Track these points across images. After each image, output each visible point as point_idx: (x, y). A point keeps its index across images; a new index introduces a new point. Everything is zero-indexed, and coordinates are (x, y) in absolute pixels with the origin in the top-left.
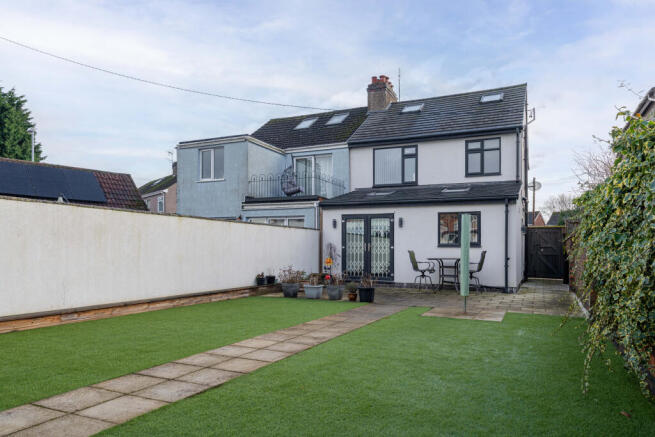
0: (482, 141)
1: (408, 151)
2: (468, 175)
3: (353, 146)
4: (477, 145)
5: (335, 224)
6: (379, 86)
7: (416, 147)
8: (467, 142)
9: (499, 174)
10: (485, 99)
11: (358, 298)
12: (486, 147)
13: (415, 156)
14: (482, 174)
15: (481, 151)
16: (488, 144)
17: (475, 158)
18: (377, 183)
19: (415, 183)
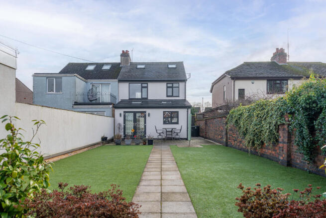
0: (172, 84)
1: (144, 85)
2: (167, 96)
3: (120, 81)
4: (170, 85)
5: (121, 115)
6: (125, 55)
7: (147, 84)
8: (167, 84)
9: (179, 96)
10: (170, 66)
11: (147, 143)
12: (174, 86)
13: (147, 87)
14: (172, 96)
15: (172, 87)
16: (175, 85)
17: (170, 90)
18: (131, 98)
19: (147, 98)
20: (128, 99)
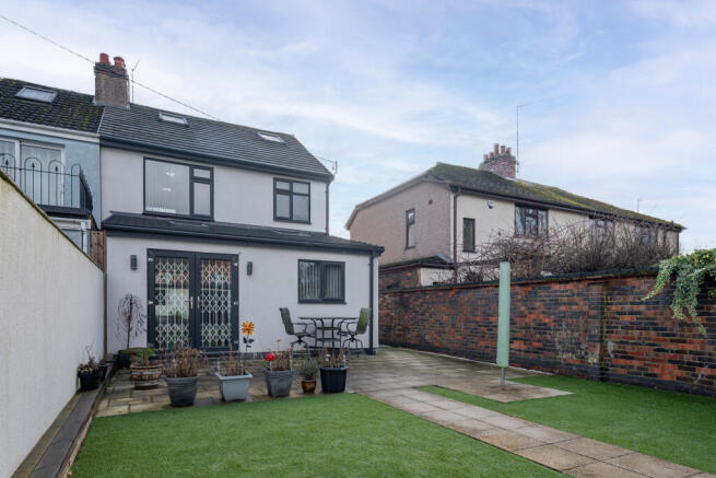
0: (291, 182)
1: (198, 173)
2: (276, 219)
3: (107, 143)
4: (284, 186)
5: (134, 263)
7: (211, 170)
8: (275, 180)
9: (309, 223)
12: (295, 190)
13: (210, 181)
14: (290, 220)
15: (290, 193)
16: (297, 188)
17: (283, 200)
18: (149, 209)
19: (210, 218)
20: (140, 211)
